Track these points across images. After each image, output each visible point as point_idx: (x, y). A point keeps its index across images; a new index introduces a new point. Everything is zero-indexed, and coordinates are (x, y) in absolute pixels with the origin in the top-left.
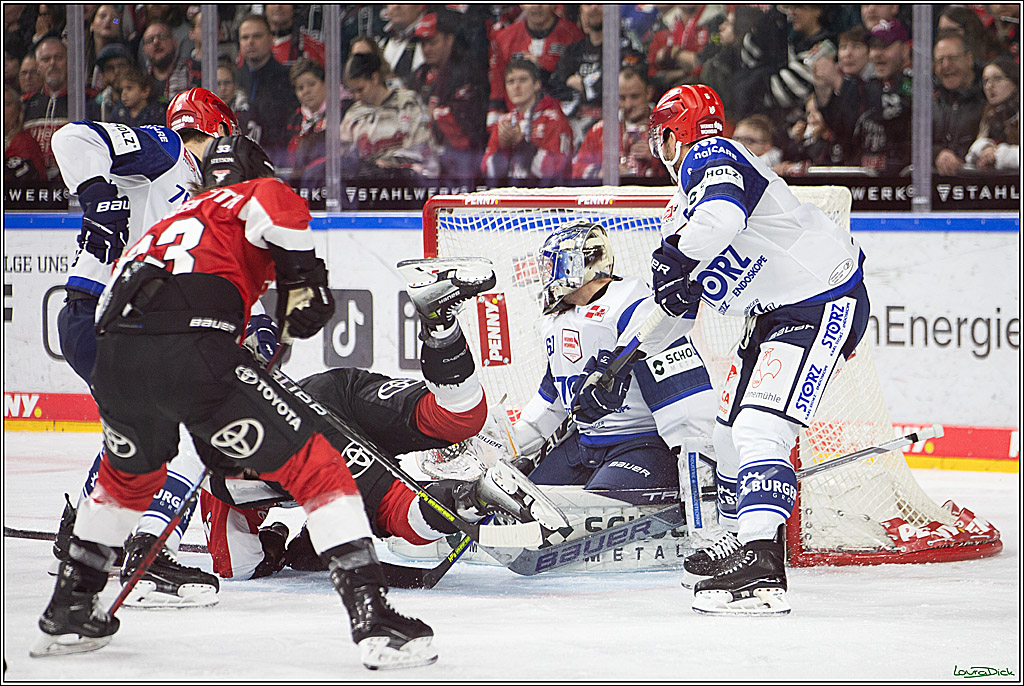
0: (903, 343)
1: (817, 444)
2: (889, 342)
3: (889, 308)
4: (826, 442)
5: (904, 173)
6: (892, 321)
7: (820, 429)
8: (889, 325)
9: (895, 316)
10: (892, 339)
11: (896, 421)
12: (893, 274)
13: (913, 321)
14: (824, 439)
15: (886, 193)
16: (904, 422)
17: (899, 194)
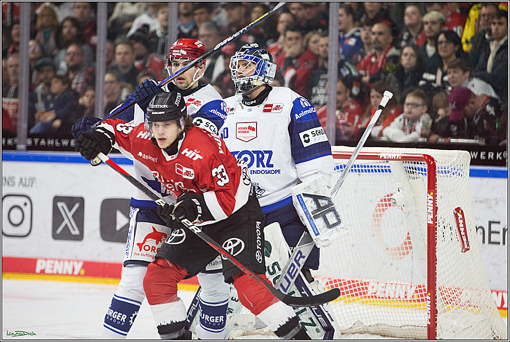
0: (499, 243)
1: (447, 300)
2: (490, 242)
3: (490, 223)
4: (452, 299)
5: (501, 144)
6: (492, 229)
7: (449, 292)
8: (490, 232)
9: (494, 227)
10: (492, 240)
11: (493, 288)
12: (493, 203)
13: (504, 230)
14: (451, 298)
15: (491, 155)
16: (497, 290)
17: (498, 156)
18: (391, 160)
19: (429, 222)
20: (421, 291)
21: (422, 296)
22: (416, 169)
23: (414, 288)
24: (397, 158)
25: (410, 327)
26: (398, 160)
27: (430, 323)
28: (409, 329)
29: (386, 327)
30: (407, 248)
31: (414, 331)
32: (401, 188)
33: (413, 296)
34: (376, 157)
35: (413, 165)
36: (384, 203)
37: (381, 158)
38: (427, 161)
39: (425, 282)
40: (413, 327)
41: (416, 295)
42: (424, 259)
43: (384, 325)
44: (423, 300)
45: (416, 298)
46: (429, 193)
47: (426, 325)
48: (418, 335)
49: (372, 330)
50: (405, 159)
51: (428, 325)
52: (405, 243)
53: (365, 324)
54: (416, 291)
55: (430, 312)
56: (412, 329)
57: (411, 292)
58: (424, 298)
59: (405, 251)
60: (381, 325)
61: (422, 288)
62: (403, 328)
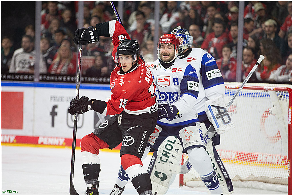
18: (270, 90)
19: (289, 123)
20: (285, 159)
21: (286, 162)
22: (283, 95)
23: (282, 158)
24: (273, 89)
25: (279, 178)
26: (273, 90)
27: (289, 176)
28: (278, 180)
29: (266, 178)
30: (278, 137)
31: (281, 181)
32: (275, 105)
33: (281, 162)
34: (262, 89)
35: (282, 93)
36: (266, 113)
37: (264, 89)
38: (289, 91)
39: (287, 155)
40: (280, 178)
41: (283, 161)
42: (286, 143)
43: (265, 177)
44: (286, 164)
45: (283, 163)
46: (289, 108)
47: (287, 177)
48: (283, 182)
49: (259, 179)
50: (277, 90)
51: (288, 177)
52: (278, 134)
53: (255, 176)
54: (283, 160)
55: (289, 170)
56: (280, 180)
57: (281, 160)
58: (287, 163)
59: (277, 138)
60: (264, 177)
61: (286, 158)
62: (275, 179)
